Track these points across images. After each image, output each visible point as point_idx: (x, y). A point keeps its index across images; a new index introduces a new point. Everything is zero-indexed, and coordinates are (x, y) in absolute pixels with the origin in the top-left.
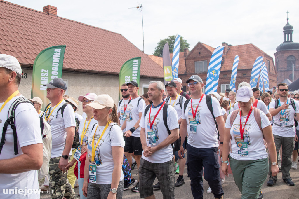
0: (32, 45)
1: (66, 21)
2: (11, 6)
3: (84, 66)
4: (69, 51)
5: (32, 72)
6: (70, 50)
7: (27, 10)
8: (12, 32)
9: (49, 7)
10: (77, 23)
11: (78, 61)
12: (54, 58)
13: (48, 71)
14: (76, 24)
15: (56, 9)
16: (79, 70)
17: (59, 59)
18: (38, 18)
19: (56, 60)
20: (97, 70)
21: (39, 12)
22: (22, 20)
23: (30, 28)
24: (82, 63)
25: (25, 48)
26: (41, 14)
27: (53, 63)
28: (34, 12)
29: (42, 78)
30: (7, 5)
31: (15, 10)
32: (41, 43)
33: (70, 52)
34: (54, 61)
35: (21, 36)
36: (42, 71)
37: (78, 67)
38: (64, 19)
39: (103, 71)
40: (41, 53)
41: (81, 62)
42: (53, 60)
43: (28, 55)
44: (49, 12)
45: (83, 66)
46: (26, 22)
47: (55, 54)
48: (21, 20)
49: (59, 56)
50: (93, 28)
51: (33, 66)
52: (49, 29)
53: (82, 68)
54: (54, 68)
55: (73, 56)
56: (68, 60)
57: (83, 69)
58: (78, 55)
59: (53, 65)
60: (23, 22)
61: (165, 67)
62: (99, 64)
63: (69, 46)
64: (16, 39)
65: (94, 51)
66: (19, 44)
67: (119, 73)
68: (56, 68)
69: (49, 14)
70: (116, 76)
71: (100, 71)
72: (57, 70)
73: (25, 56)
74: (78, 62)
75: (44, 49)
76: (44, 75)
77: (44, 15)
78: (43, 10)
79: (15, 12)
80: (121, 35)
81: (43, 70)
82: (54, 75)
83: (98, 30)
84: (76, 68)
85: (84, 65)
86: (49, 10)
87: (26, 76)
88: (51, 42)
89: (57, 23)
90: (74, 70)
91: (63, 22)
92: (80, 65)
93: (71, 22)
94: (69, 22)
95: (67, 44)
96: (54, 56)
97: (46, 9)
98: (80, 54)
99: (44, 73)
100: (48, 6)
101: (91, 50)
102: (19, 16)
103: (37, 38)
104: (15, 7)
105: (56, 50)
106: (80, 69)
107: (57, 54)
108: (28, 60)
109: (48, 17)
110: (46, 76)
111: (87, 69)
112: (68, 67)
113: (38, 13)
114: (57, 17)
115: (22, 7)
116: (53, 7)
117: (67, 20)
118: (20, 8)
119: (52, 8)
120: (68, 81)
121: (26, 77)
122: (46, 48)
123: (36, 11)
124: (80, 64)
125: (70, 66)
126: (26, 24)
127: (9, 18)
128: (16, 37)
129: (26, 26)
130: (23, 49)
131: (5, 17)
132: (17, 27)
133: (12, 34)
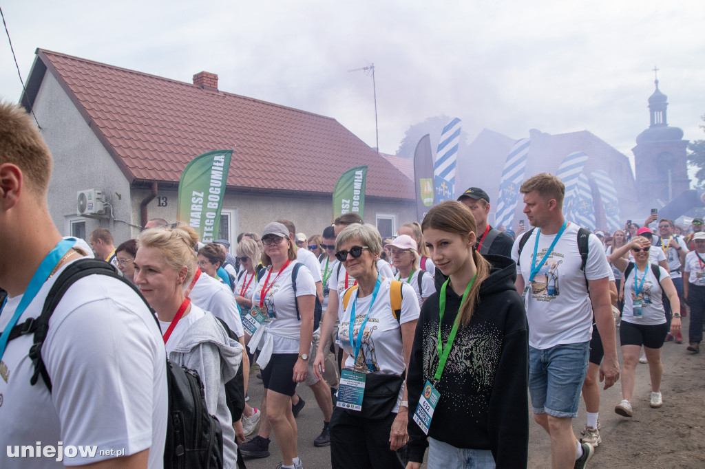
0: (176, 146)
1: (233, 99)
2: (140, 78)
3: (266, 182)
4: (239, 155)
5: (176, 196)
6: (241, 153)
7: (166, 83)
8: (141, 124)
9: (205, 75)
10: (254, 101)
11: (256, 172)
12: (213, 172)
13: (202, 195)
14: (253, 103)
15: (214, 78)
16: (258, 188)
17: (222, 173)
18: (184, 95)
19: (217, 175)
20: (291, 189)
21: (187, 85)
22: (159, 101)
23: (171, 115)
24: (264, 176)
25: (163, 151)
26: (190, 89)
27: (212, 181)
28: (178, 86)
29: (193, 206)
30: (133, 76)
31: (146, 84)
32: (191, 141)
33: (241, 156)
34: (212, 177)
35: (157, 131)
36: (193, 195)
37: (257, 184)
38: (230, 95)
39: (302, 189)
40: (194, 162)
41: (262, 174)
42: (211, 174)
43: (169, 164)
44: (204, 84)
46: (165, 105)
47: (214, 164)
48: (156, 102)
49: (222, 169)
50: (283, 111)
51: (178, 185)
52: (204, 115)
53: (263, 185)
54: (213, 189)
55: (248, 163)
56: (238, 171)
57: (266, 187)
58: (255, 162)
59: (211, 185)
60: (158, 104)
61: (422, 181)
62: (294, 177)
63: (239, 146)
64: (148, 137)
65: (285, 152)
66: (153, 144)
67: (332, 193)
68: (216, 189)
69: (203, 87)
70: (325, 198)
71: (297, 189)
72: (219, 192)
73: (164, 167)
75: (199, 155)
76: (196, 202)
77: (196, 90)
78: (194, 80)
79: (146, 87)
80: (334, 120)
81: (194, 193)
82: (213, 202)
83: (292, 113)
84: (252, 186)
85: (266, 179)
86: (205, 81)
87: (165, 202)
88: (208, 139)
89: (219, 103)
90: (250, 190)
91: (228, 100)
92: (259, 180)
93: (243, 101)
94: (238, 100)
95: (236, 141)
96: (213, 168)
97: (198, 78)
99: (197, 197)
100: (202, 73)
101: (280, 152)
102: (152, 94)
103: (184, 133)
104: (147, 79)
105: (216, 158)
106: (260, 187)
107: (218, 164)
108: (169, 174)
109: (201, 92)
110: (200, 203)
111: (273, 187)
112: (238, 185)
113: (184, 88)
114: (218, 91)
115: (157, 78)
116: (211, 74)
117: (235, 96)
118: (154, 81)
119: (209, 76)
120: (238, 209)
121: (164, 204)
122: (203, 153)
123: (182, 84)
124: (260, 178)
125: (243, 183)
126: (165, 108)
127: (137, 100)
128: (148, 133)
129: (165, 111)
130: (160, 154)
131: (129, 98)
132: (150, 115)
133: (140, 128)
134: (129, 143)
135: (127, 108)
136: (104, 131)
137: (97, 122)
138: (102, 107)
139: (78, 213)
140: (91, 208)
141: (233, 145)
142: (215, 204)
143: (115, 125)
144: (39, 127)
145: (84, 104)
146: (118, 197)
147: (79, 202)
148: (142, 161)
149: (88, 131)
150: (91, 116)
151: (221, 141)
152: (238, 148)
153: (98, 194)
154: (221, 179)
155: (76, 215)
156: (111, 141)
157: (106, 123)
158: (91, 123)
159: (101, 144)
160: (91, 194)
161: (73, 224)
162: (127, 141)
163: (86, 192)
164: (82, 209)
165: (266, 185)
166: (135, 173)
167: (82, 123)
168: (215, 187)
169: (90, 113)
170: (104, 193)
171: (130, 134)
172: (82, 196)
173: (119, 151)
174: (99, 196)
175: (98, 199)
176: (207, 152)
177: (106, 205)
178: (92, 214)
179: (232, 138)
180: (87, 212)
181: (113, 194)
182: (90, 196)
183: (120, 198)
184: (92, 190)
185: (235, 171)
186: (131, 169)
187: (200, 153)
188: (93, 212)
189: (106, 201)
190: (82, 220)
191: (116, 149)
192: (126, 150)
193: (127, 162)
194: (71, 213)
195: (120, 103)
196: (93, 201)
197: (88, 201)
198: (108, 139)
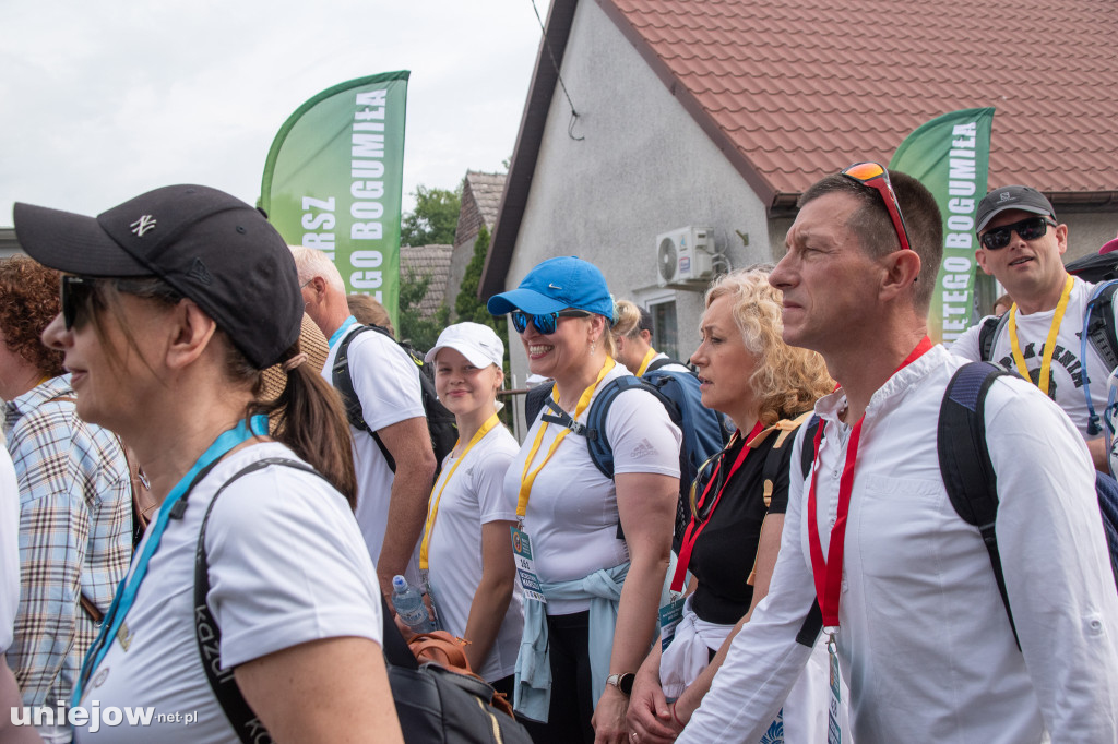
0: (862, 116)
3: (1092, 177)
4: (1016, 119)
6: (1020, 114)
8: (780, 76)
11: (1061, 155)
16: (1072, 193)
22: (814, 20)
23: (846, 48)
24: (1084, 164)
25: (834, 130)
32: (896, 100)
33: (1021, 122)
35: (815, 85)
37: (1066, 184)
41: (1078, 160)
45: (1087, 174)
46: (830, 28)
48: (810, 24)
53: (1083, 184)
54: (956, 201)
55: (1039, 137)
56: (1014, 157)
57: (1091, 189)
58: (1059, 132)
60: (814, 27)
63: (1014, 98)
64: (798, 102)
66: (810, 117)
74: (1060, 159)
75: (915, 130)
85: (1091, 169)
88: (935, 91)
92: (1071, 175)
95: (1007, 92)
98: (1069, 122)
103: (878, 84)
106: (1074, 189)
111: (1108, 188)
122: (923, 123)
124: (1074, 169)
126: (830, 34)
127: (766, 24)
128: (798, 93)
129: (830, 41)
130: (829, 136)
131: (750, 23)
132: (798, 53)
133: (780, 85)
134: (759, 120)
135: (748, 44)
136: (703, 100)
137: (688, 83)
138: (695, 51)
139: (661, 281)
140: (686, 268)
141: (998, 98)
142: (963, 236)
143: (725, 83)
144: (574, 113)
145: (659, 49)
146: (741, 241)
147: (661, 257)
148: (789, 156)
149: (670, 103)
150: (674, 72)
151: (967, 92)
152: (1011, 103)
153: (701, 236)
154: (973, 176)
155: (655, 287)
156: (720, 119)
157: (707, 83)
158: (675, 88)
159: (699, 130)
160: (685, 238)
161: (651, 307)
162: (752, 116)
163: (675, 235)
164: (668, 273)
165: (1091, 183)
166: (776, 184)
167: (659, 90)
168: (960, 197)
169: (673, 65)
170: (710, 234)
171: (760, 101)
172: (667, 245)
173: (738, 139)
174: (702, 242)
175: (700, 247)
176: (934, 119)
177: (717, 259)
178: (689, 281)
179: (994, 82)
180: (680, 277)
181: (732, 233)
182: (683, 243)
183: (746, 242)
184: (686, 230)
185: (1007, 158)
186: (766, 175)
187: (918, 125)
188: (692, 277)
189: (717, 251)
190: (667, 295)
191: (732, 135)
192: (753, 136)
193: (756, 160)
194: (646, 284)
195: (732, 37)
196: (690, 252)
197: (680, 255)
198: (714, 115)
